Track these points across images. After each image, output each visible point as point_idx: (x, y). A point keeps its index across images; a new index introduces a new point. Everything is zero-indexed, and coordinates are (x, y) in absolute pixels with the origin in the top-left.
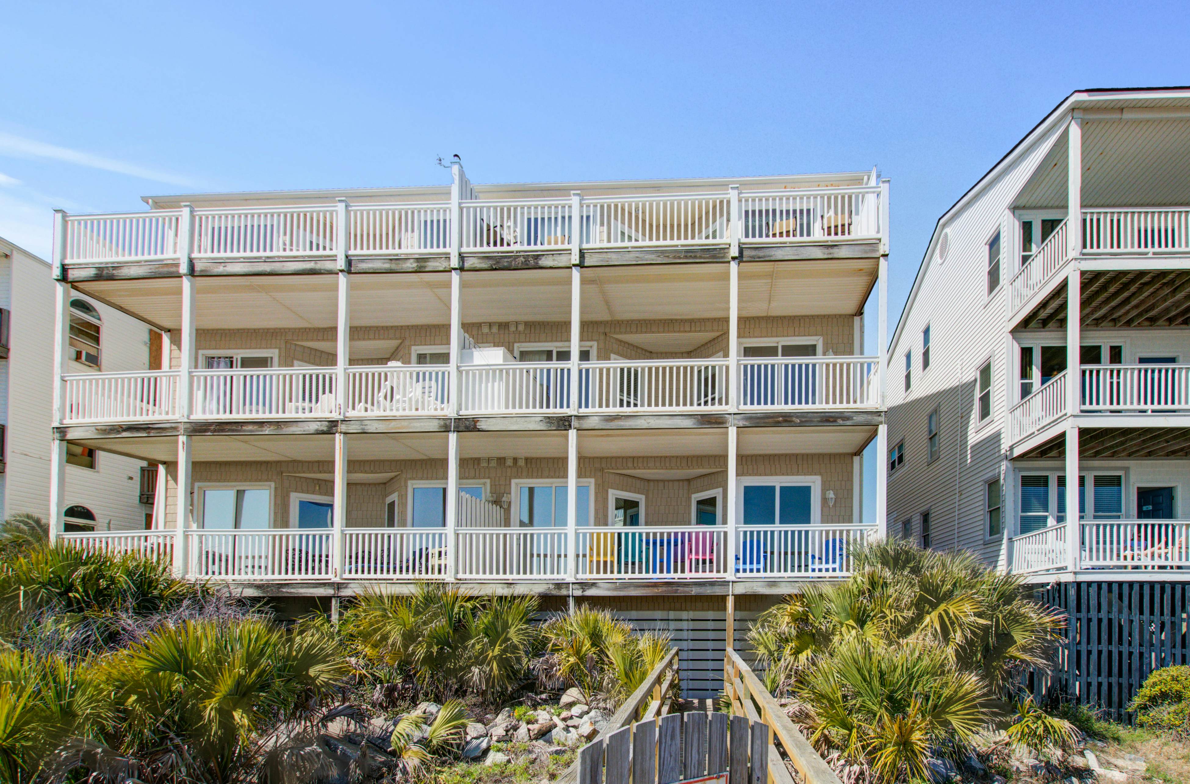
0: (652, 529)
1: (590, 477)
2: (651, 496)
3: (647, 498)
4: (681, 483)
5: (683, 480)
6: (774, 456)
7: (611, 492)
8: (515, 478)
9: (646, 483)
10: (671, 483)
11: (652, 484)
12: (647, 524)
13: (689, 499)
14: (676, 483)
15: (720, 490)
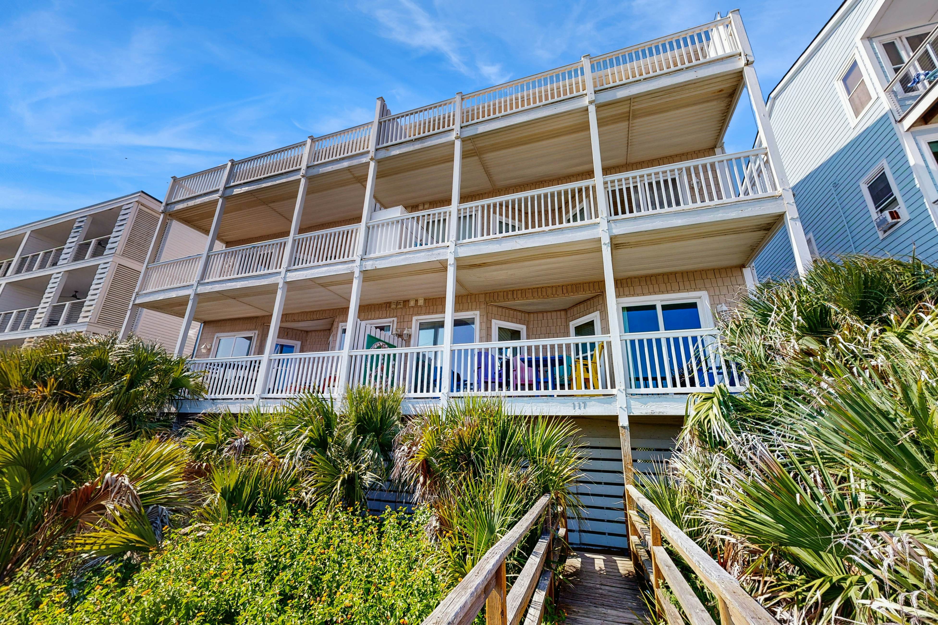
0: (533, 343)
1: (476, 310)
2: (531, 326)
3: (527, 328)
4: (559, 313)
5: (560, 310)
6: (651, 276)
7: (494, 321)
8: (416, 315)
9: (527, 315)
10: (549, 314)
11: (532, 315)
12: (528, 338)
13: (567, 326)
14: (554, 314)
15: (597, 313)
